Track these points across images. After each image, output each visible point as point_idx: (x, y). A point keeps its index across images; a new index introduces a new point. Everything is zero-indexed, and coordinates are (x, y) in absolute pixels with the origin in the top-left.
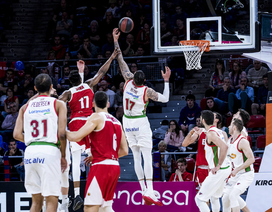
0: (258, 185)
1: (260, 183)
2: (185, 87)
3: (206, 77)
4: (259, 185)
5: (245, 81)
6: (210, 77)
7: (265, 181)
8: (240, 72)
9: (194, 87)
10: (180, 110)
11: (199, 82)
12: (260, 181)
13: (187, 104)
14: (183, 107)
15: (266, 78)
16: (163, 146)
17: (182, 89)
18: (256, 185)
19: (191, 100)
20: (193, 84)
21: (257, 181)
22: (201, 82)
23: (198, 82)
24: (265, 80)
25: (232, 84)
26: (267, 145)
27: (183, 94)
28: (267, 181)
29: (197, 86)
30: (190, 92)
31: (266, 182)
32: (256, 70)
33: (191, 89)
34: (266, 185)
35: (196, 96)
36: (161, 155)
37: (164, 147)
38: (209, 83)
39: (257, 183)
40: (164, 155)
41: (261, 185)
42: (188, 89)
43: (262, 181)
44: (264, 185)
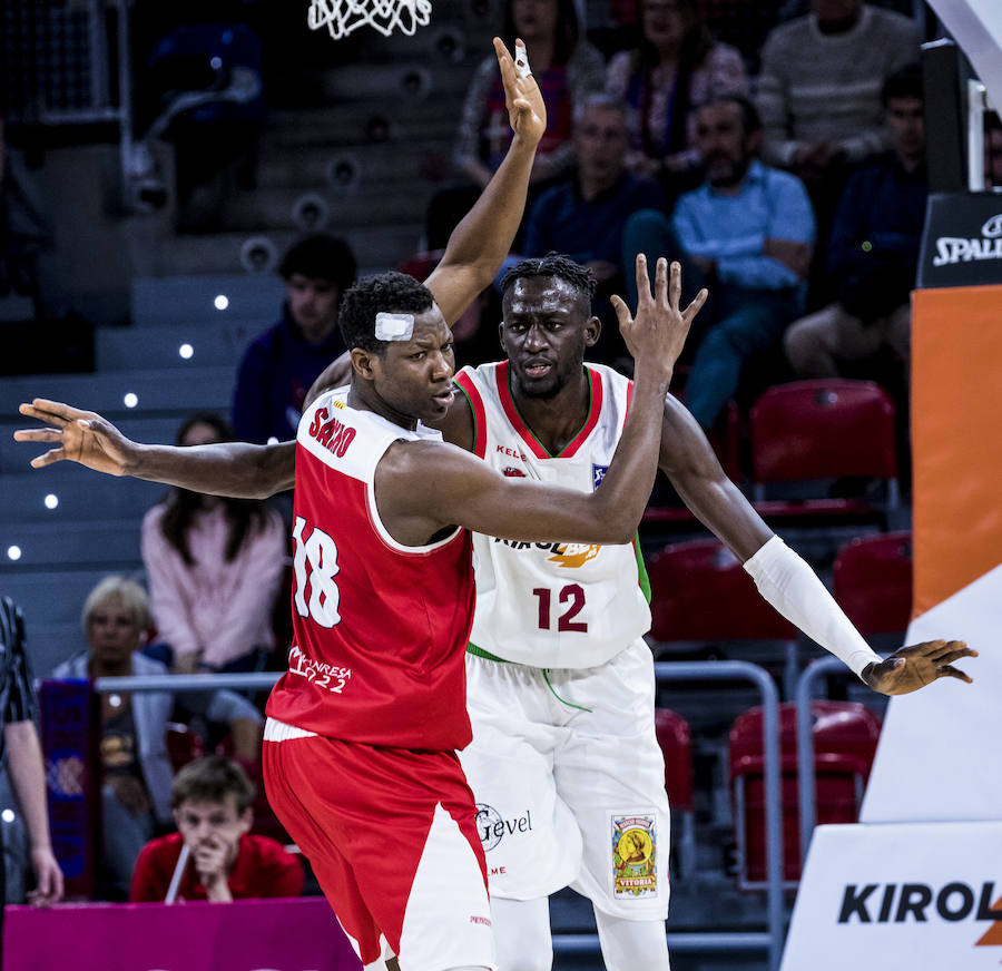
0: (854, 917)
1: (874, 904)
2: (269, 173)
3: (435, 97)
4: (865, 918)
5: (723, 128)
6: (462, 95)
7: (909, 889)
8: (692, 56)
9: (344, 169)
10: (240, 348)
11: (379, 131)
12: (870, 890)
13: (287, 307)
14: (256, 330)
15: (909, 105)
16: (122, 621)
17: (248, 183)
18: (844, 918)
19: (320, 290)
20: (331, 144)
21: (850, 890)
22: (396, 131)
23: (374, 132)
24: (899, 114)
25: (635, 148)
26: (926, 609)
27: (259, 228)
28: (925, 891)
29: (365, 164)
30: (311, 210)
31: (916, 898)
32: (828, 27)
33: (318, 184)
34: (920, 917)
35: (358, 243)
36: (98, 699)
37: (124, 631)
38: (452, 138)
39: (853, 904)
40: (127, 695)
41: (884, 917)
42: (298, 185)
43: (890, 890)
44: (901, 917)
